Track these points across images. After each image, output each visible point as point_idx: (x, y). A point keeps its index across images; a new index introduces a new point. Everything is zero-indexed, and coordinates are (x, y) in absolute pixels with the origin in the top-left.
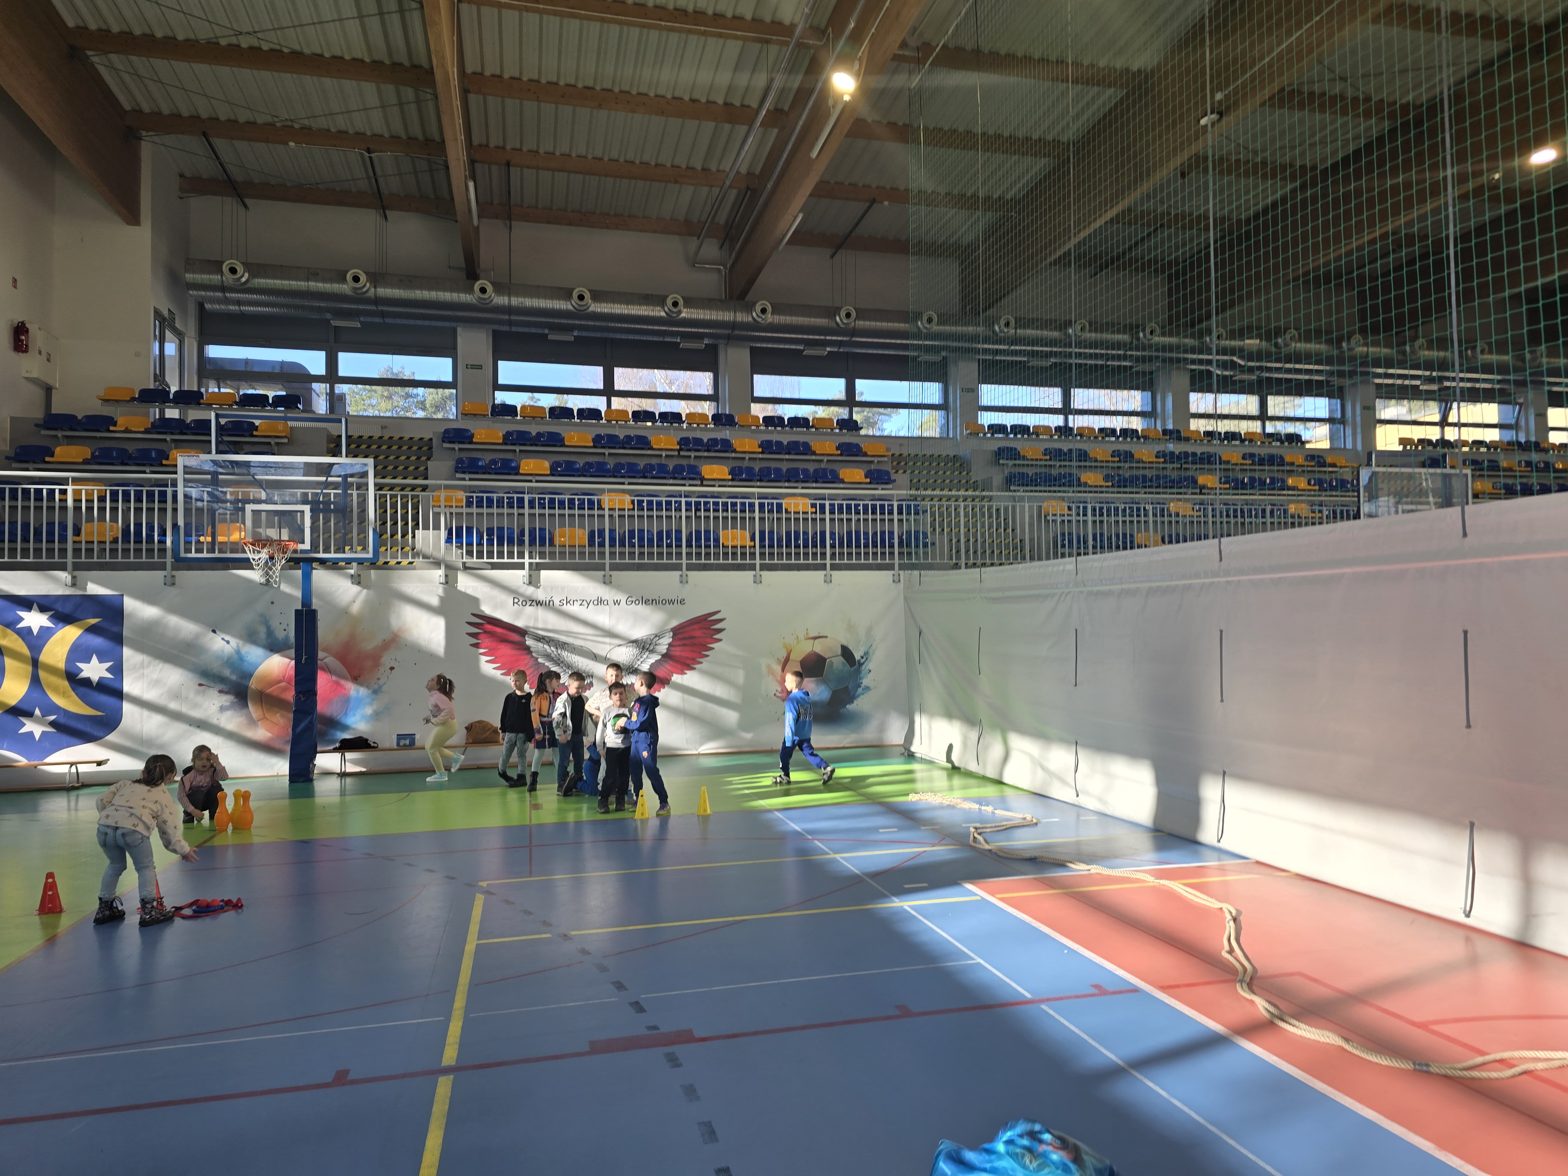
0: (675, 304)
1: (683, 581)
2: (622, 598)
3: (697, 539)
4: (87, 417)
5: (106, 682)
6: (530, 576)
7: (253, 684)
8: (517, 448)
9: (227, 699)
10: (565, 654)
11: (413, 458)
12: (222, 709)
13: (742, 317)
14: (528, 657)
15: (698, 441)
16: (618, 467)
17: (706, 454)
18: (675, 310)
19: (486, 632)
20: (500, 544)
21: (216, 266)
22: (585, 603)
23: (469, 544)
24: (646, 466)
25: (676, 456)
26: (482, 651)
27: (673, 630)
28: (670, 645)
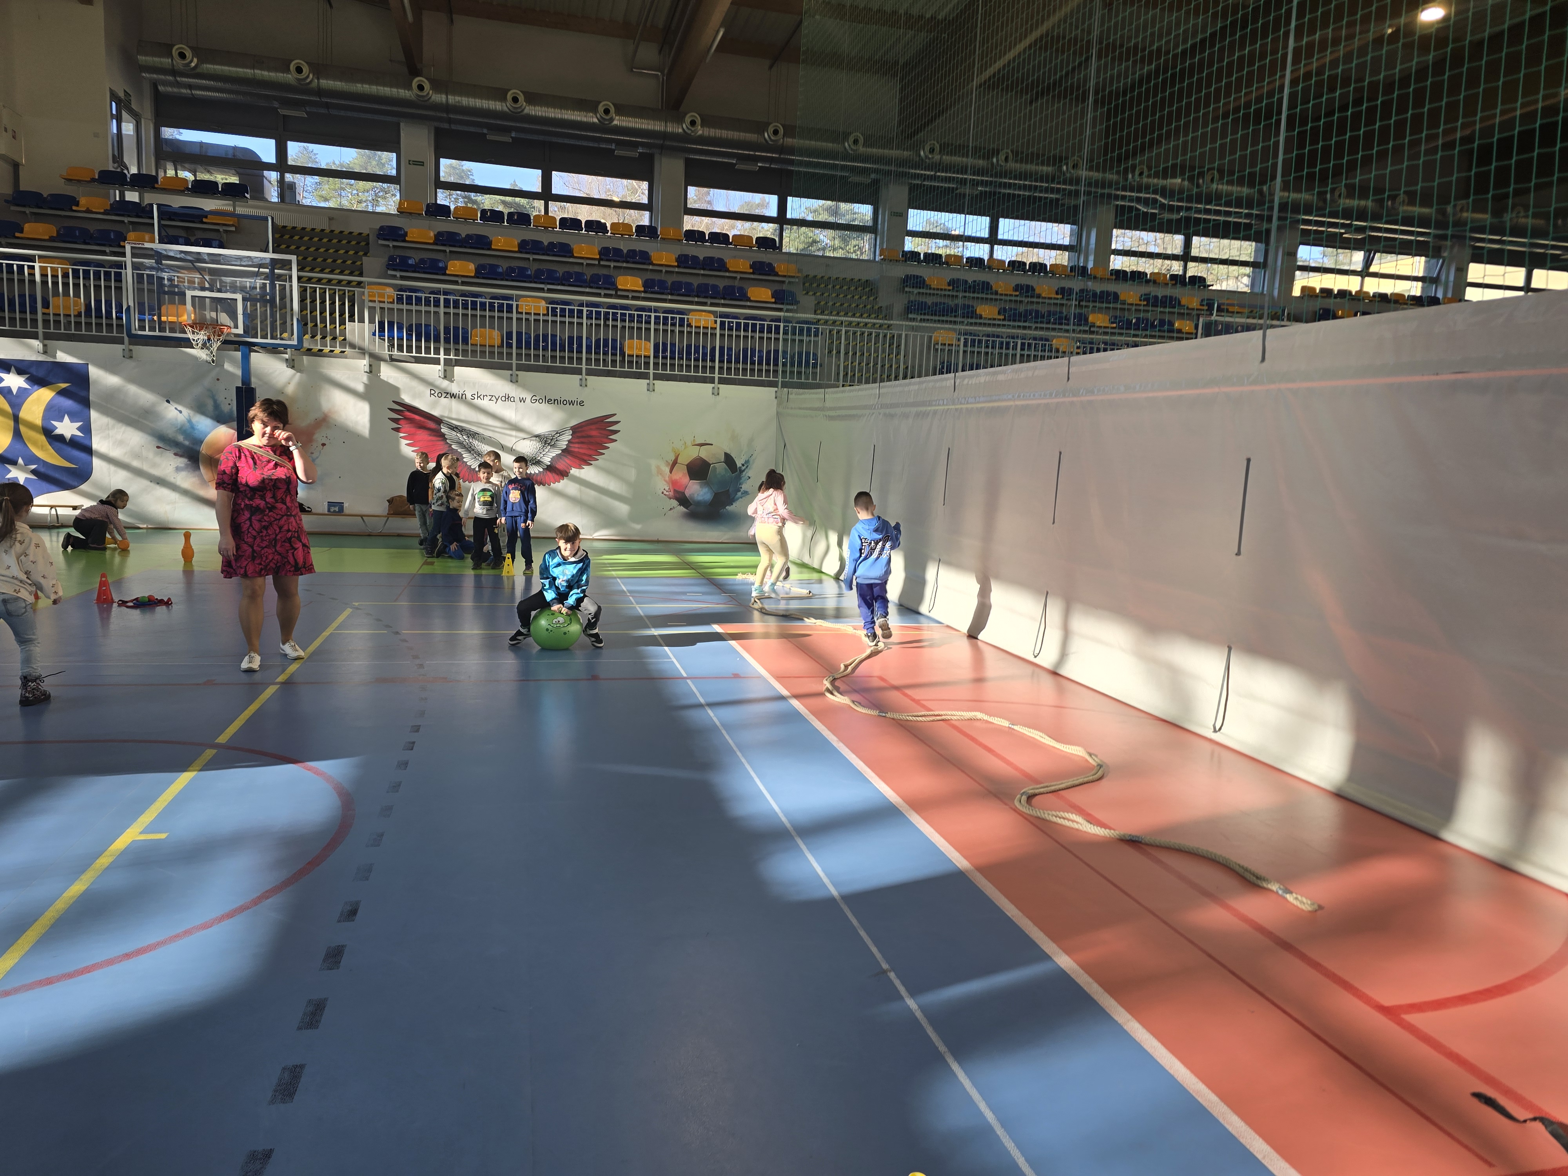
0: (607, 111)
1: (583, 384)
2: (528, 396)
3: (598, 347)
4: (51, 195)
5: (78, 439)
6: (445, 371)
7: (203, 449)
8: (448, 249)
9: (181, 462)
10: (476, 443)
11: (351, 253)
12: (178, 469)
13: (673, 128)
14: (442, 443)
15: (617, 251)
16: (539, 273)
17: (625, 265)
18: (607, 117)
19: (406, 418)
20: (418, 340)
21: (166, 49)
22: (494, 398)
23: (392, 339)
24: (565, 274)
25: (596, 265)
26: (402, 435)
27: (573, 428)
28: (569, 441)
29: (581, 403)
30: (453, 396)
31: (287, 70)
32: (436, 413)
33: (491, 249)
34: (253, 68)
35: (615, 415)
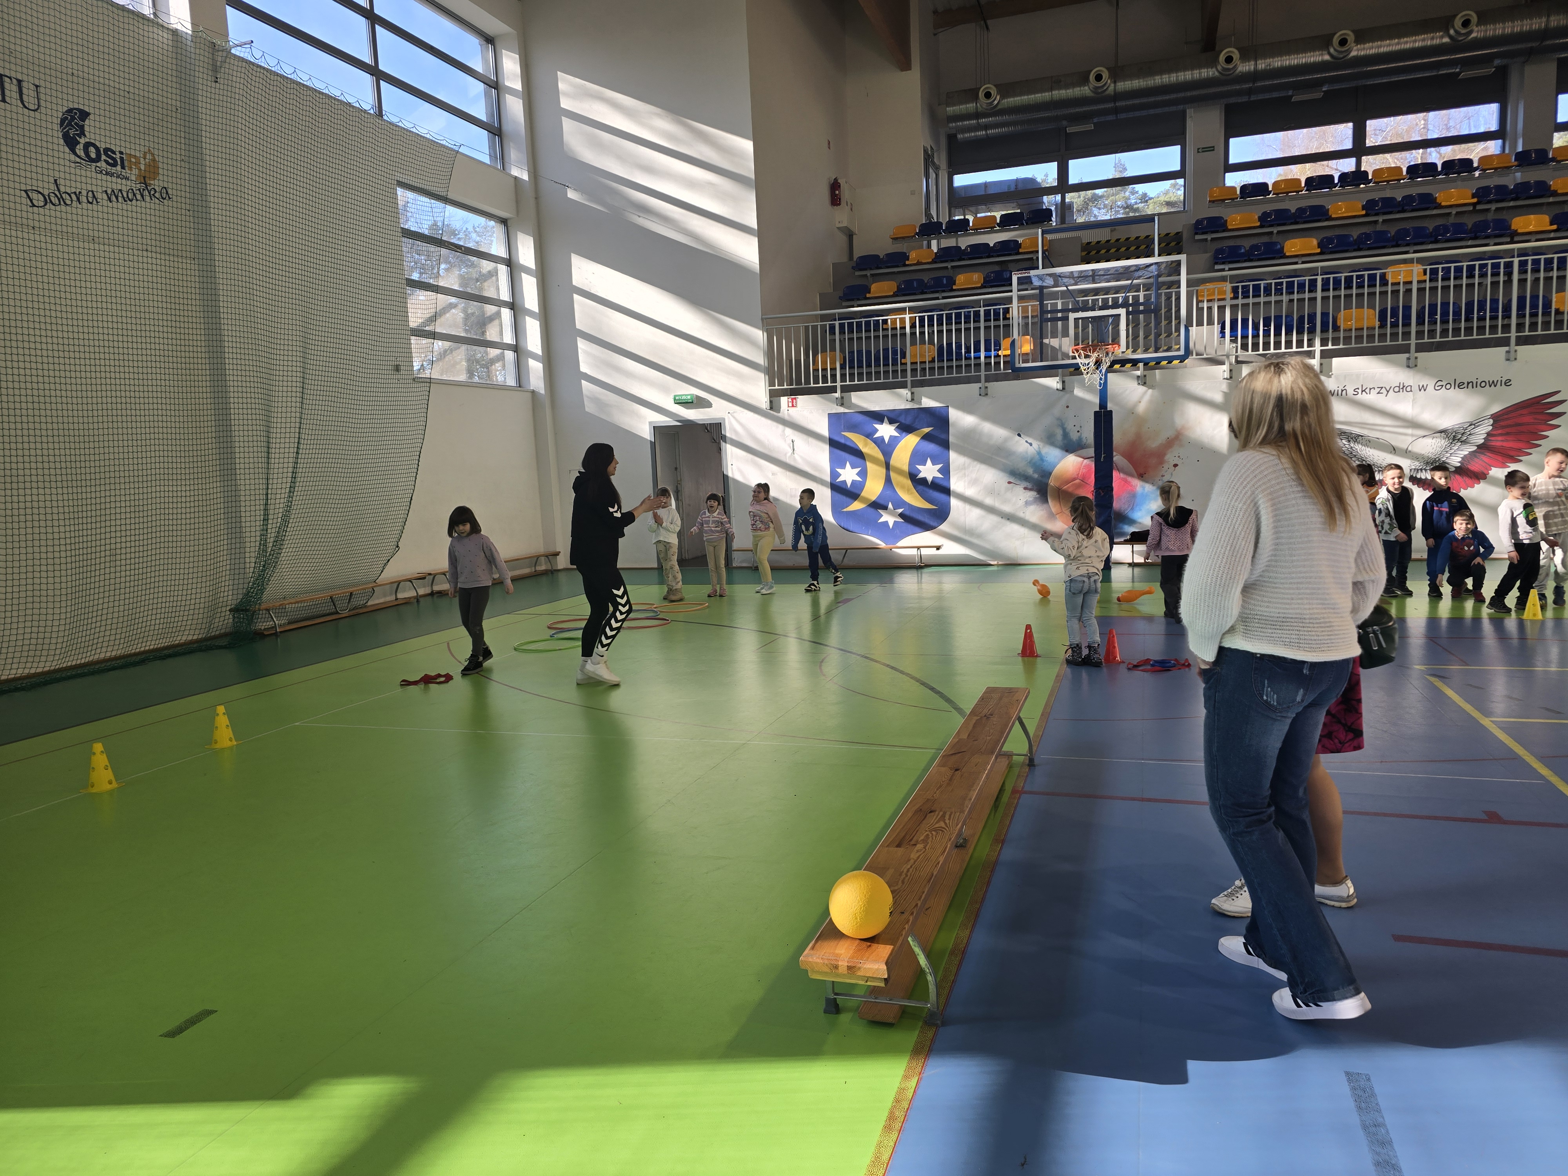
0: (1466, 23)
1: (1511, 358)
2: (1430, 383)
3: (1532, 307)
4: (887, 255)
5: (938, 481)
7: (1052, 482)
8: (1279, 229)
9: (1031, 495)
10: (1358, 447)
15: (1500, 190)
16: (1402, 234)
18: (1465, 31)
22: (1383, 390)
23: (1245, 337)
24: (1437, 228)
25: (1470, 212)
27: (1494, 417)
28: (1489, 434)
29: (1507, 383)
31: (1085, 80)
33: (1330, 219)
34: (1051, 89)
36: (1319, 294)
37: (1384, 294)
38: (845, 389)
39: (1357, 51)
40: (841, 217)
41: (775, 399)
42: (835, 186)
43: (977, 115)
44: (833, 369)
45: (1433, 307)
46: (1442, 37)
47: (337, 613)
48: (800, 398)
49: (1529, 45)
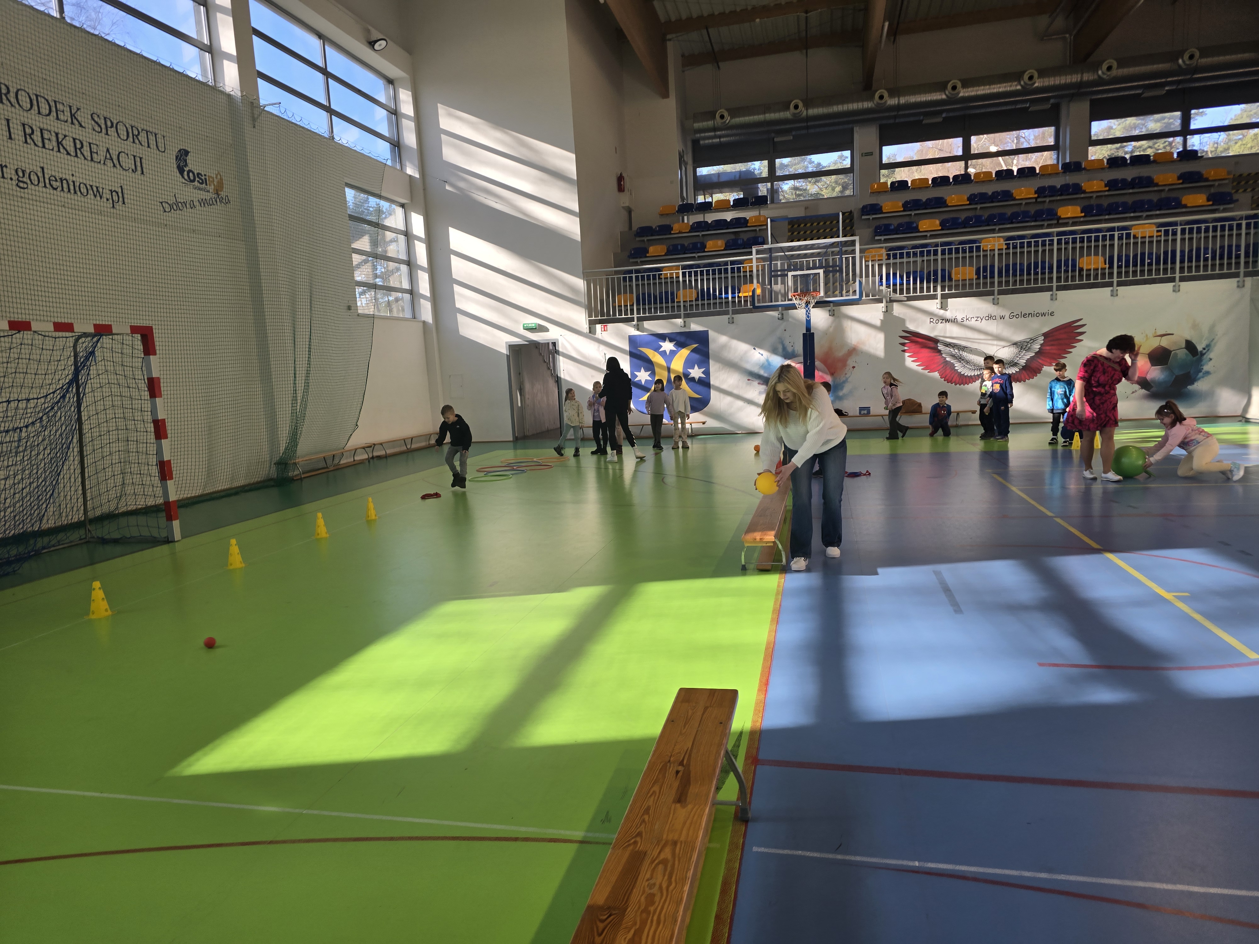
0: (1030, 78)
1: (1053, 299)
2: (1007, 314)
3: (1065, 266)
4: (659, 226)
5: (703, 379)
6: (941, 303)
8: (914, 213)
10: (965, 354)
13: (1088, 77)
14: (940, 357)
15: (1052, 189)
16: (991, 217)
17: (1060, 198)
18: (1029, 82)
19: (912, 341)
20: (922, 282)
21: (711, 115)
22: (979, 319)
23: (895, 285)
24: (1013, 214)
25: (1033, 203)
26: (907, 354)
27: (1044, 335)
28: (1041, 345)
29: (1052, 314)
30: (947, 321)
31: (787, 108)
32: (932, 335)
33: (947, 206)
34: (765, 113)
35: (1081, 319)
36: (939, 257)
37: (978, 257)
38: (640, 319)
39: (964, 93)
40: (625, 200)
41: (592, 326)
42: (620, 179)
43: (714, 129)
44: (632, 305)
45: (1007, 266)
46: (1016, 85)
47: (327, 468)
48: (610, 326)
49: (1072, 91)
